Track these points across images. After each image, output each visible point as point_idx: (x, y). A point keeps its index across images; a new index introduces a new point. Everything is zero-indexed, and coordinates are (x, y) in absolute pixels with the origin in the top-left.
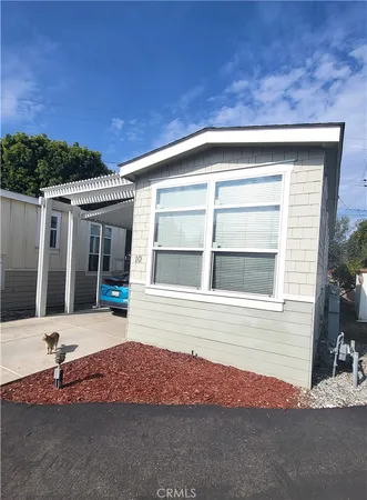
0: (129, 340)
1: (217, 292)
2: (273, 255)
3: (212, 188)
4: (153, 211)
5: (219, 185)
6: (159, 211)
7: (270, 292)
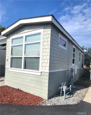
0: (5, 85)
1: (26, 70)
2: (39, 58)
3: (24, 38)
4: (11, 45)
5: (26, 37)
6: (12, 45)
7: (38, 70)
